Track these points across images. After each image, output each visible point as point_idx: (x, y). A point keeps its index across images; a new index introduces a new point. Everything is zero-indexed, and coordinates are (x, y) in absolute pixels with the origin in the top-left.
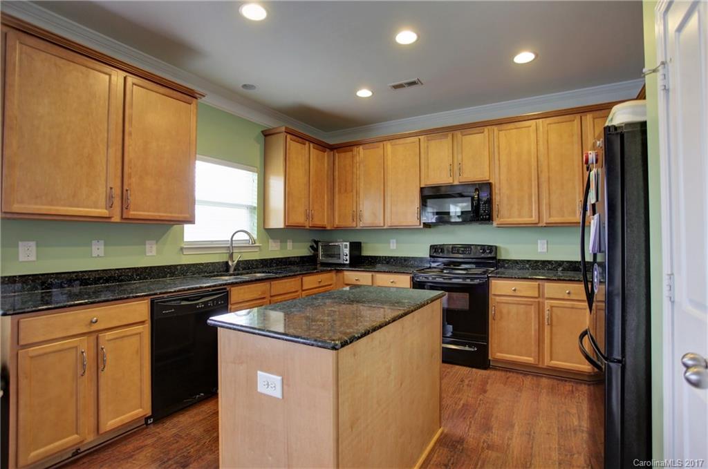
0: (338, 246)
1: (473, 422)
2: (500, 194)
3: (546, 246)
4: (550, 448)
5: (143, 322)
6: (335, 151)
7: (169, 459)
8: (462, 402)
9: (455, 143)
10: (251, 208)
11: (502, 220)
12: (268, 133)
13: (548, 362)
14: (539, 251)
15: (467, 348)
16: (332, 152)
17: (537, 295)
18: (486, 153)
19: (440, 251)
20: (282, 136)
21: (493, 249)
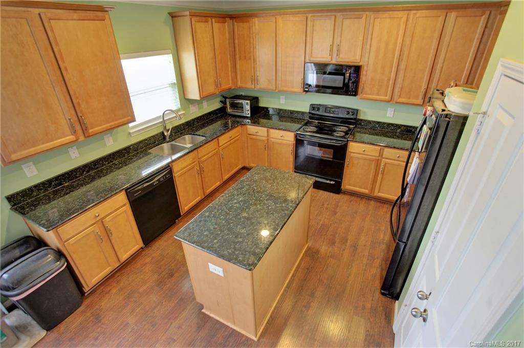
0: (242, 104)
1: (325, 238)
2: (366, 75)
3: (393, 112)
4: (364, 255)
5: (124, 205)
6: (234, 20)
7: (162, 272)
8: (321, 223)
9: (337, 24)
10: (173, 85)
11: (364, 96)
12: (174, 15)
13: (377, 194)
14: (387, 116)
15: (328, 182)
16: (232, 21)
17: (378, 155)
18: (361, 38)
19: (316, 109)
20: (188, 19)
21: (355, 112)
